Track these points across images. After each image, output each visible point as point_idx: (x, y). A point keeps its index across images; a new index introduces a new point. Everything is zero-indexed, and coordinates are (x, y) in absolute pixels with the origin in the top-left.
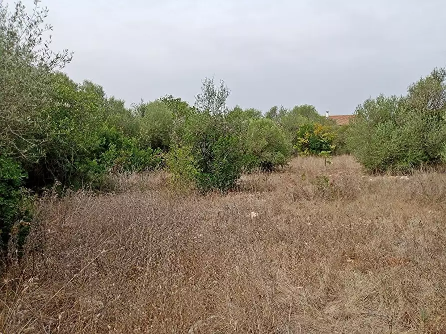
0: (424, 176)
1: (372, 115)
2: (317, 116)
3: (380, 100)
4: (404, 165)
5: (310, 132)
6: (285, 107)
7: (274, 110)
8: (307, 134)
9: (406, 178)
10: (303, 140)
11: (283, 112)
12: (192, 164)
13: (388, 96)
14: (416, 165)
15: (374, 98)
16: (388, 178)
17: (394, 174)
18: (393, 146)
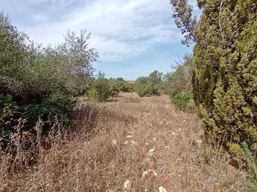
0: (153, 97)
1: (140, 81)
2: (124, 81)
3: (143, 77)
4: (149, 94)
5: (123, 86)
6: (114, 78)
7: (111, 78)
8: (122, 86)
9: (149, 97)
10: (120, 88)
11: (114, 79)
12: (97, 94)
13: (144, 76)
14: (151, 94)
15: (141, 76)
16: (145, 98)
17: (146, 97)
18: (146, 89)
